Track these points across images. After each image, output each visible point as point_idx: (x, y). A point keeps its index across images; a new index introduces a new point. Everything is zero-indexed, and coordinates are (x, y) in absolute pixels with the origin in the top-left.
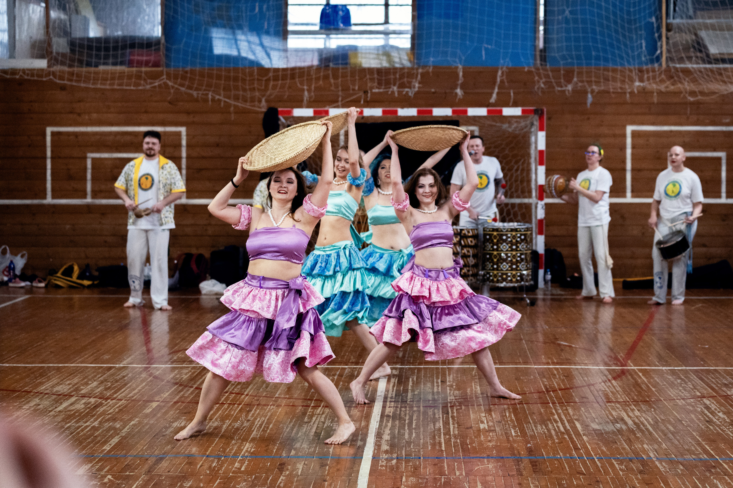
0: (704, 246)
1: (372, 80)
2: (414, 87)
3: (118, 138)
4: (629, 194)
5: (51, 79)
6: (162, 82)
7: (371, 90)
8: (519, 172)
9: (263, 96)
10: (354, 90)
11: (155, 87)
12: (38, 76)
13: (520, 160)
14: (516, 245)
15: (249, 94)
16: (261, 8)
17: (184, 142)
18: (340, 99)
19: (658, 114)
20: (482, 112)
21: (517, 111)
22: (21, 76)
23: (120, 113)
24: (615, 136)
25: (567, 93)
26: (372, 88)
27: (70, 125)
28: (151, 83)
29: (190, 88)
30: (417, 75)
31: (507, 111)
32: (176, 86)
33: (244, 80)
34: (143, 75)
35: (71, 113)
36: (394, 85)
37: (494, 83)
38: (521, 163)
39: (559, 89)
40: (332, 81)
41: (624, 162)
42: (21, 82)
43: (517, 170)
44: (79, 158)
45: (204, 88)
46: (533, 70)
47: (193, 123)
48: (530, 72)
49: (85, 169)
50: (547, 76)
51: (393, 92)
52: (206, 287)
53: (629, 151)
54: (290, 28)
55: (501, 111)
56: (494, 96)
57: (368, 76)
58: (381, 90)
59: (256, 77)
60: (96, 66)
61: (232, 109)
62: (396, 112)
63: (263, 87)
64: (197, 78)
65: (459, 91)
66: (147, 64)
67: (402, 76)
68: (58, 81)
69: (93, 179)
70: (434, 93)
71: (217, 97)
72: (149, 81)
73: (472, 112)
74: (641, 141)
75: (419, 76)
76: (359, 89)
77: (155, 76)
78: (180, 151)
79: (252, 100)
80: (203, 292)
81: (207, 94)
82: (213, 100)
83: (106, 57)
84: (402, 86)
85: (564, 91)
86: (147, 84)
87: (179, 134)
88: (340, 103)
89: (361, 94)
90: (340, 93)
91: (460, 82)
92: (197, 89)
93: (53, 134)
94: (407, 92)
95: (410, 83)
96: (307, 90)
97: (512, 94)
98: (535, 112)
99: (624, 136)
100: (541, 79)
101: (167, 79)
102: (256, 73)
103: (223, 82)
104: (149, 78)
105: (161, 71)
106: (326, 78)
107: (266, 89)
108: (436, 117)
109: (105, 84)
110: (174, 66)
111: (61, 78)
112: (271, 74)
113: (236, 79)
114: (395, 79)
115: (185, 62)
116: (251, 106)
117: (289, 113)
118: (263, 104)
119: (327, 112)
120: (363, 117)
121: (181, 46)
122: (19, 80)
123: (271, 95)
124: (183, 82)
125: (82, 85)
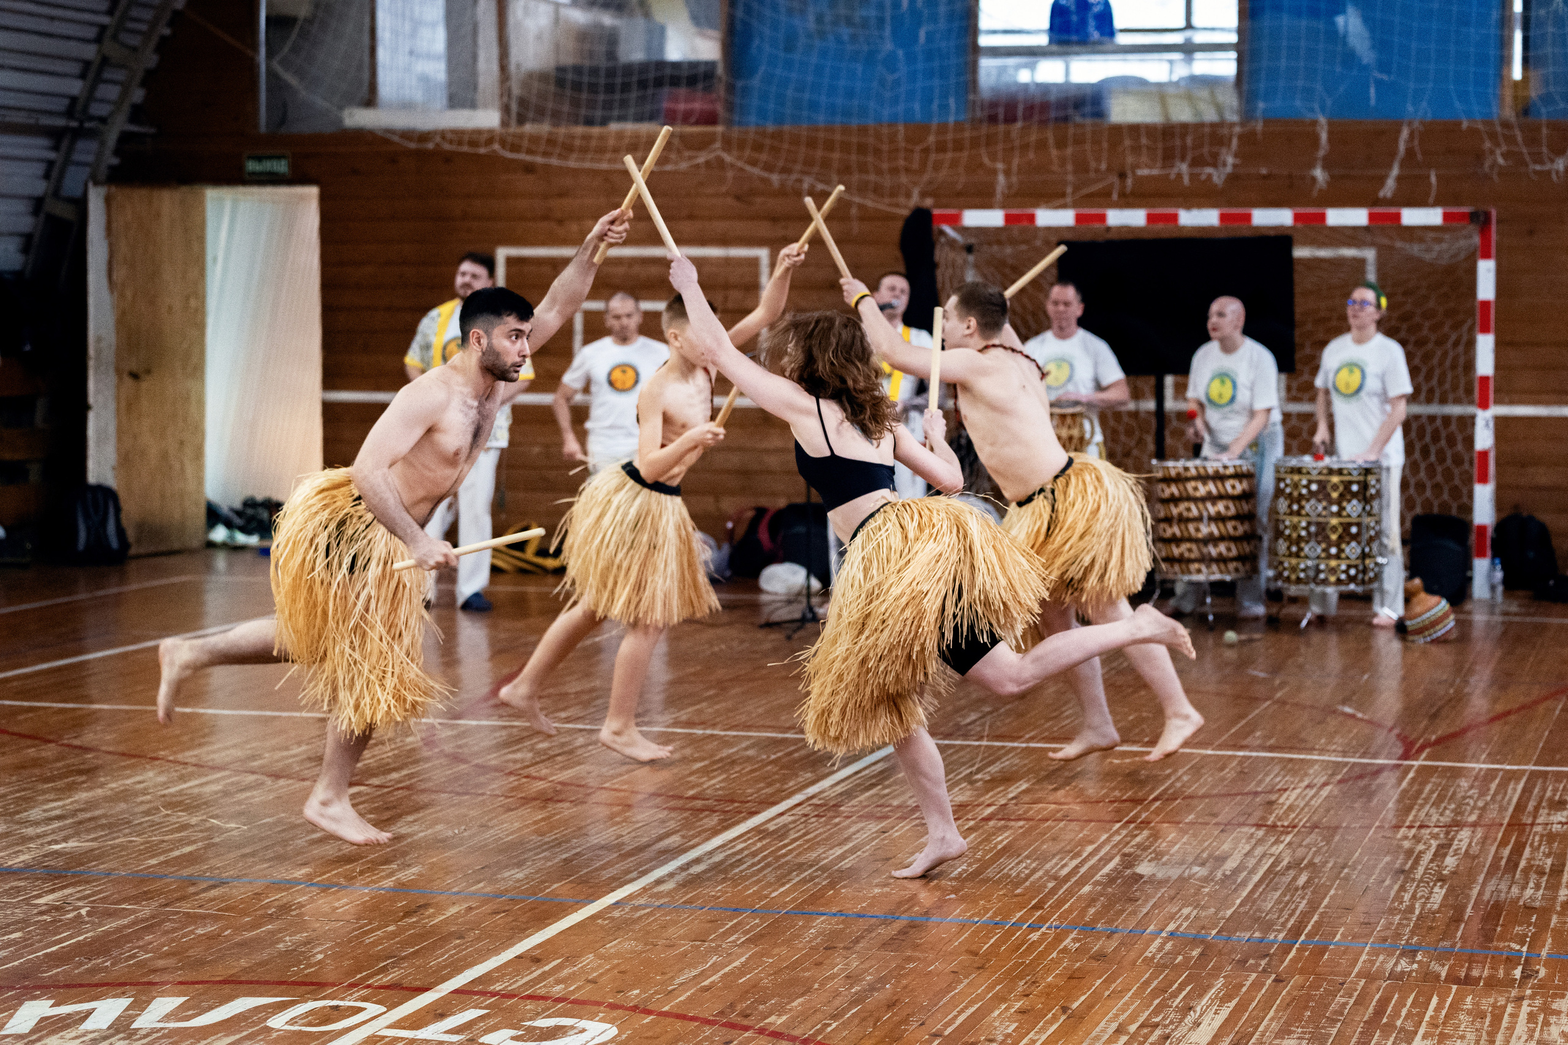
1: (1136, 149)
2: (1225, 165)
3: (637, 269)
5: (494, 151)
6: (712, 156)
7: (1134, 173)
9: (915, 184)
10: (1097, 171)
11: (697, 166)
12: (473, 143)
13: (1463, 322)
15: (887, 182)
18: (1069, 190)
20: (1357, 217)
21: (1432, 216)
22: (438, 144)
23: (639, 218)
25: (1554, 177)
26: (1134, 167)
27: (543, 243)
28: (690, 158)
29: (769, 168)
30: (1230, 140)
31: (1412, 217)
32: (740, 164)
33: (877, 152)
35: (545, 218)
36: (1183, 159)
37: (1393, 154)
39: (1538, 167)
40: (1054, 152)
42: (448, 158)
46: (1480, 126)
48: (1473, 132)
49: (570, 333)
50: (1510, 140)
51: (1179, 176)
52: (771, 577)
54: (984, 41)
55: (1398, 216)
56: (1390, 184)
57: (1127, 143)
58: (1155, 172)
59: (902, 144)
60: (604, 122)
61: (855, 210)
62: (1175, 217)
63: (915, 166)
64: (786, 146)
65: (1319, 173)
67: (1198, 145)
68: (508, 155)
70: (1265, 177)
71: (821, 187)
72: (687, 154)
73: (1337, 217)
75: (1235, 142)
76: (1109, 169)
77: (703, 144)
79: (893, 193)
80: (767, 588)
81: (800, 181)
83: (608, 105)
84: (1197, 162)
85: (1549, 172)
87: (755, 262)
88: (1069, 200)
89: (1114, 179)
90: (1070, 178)
91: (1321, 153)
92: (785, 170)
93: (510, 261)
95: (1215, 155)
96: (1004, 171)
97: (1433, 179)
98: (1473, 217)
100: (1498, 145)
101: (724, 149)
102: (901, 136)
103: (836, 155)
104: (690, 147)
105: (714, 134)
106: (1042, 145)
107: (922, 170)
108: (1258, 228)
109: (600, 161)
110: (740, 123)
111: (515, 148)
112: (932, 139)
113: (862, 149)
114: (1184, 148)
115: (762, 114)
116: (890, 205)
117: (954, 220)
118: (915, 200)
119: (1032, 218)
120: (1109, 229)
121: (756, 82)
122: (437, 153)
123: (930, 183)
124: (756, 155)
125: (554, 161)
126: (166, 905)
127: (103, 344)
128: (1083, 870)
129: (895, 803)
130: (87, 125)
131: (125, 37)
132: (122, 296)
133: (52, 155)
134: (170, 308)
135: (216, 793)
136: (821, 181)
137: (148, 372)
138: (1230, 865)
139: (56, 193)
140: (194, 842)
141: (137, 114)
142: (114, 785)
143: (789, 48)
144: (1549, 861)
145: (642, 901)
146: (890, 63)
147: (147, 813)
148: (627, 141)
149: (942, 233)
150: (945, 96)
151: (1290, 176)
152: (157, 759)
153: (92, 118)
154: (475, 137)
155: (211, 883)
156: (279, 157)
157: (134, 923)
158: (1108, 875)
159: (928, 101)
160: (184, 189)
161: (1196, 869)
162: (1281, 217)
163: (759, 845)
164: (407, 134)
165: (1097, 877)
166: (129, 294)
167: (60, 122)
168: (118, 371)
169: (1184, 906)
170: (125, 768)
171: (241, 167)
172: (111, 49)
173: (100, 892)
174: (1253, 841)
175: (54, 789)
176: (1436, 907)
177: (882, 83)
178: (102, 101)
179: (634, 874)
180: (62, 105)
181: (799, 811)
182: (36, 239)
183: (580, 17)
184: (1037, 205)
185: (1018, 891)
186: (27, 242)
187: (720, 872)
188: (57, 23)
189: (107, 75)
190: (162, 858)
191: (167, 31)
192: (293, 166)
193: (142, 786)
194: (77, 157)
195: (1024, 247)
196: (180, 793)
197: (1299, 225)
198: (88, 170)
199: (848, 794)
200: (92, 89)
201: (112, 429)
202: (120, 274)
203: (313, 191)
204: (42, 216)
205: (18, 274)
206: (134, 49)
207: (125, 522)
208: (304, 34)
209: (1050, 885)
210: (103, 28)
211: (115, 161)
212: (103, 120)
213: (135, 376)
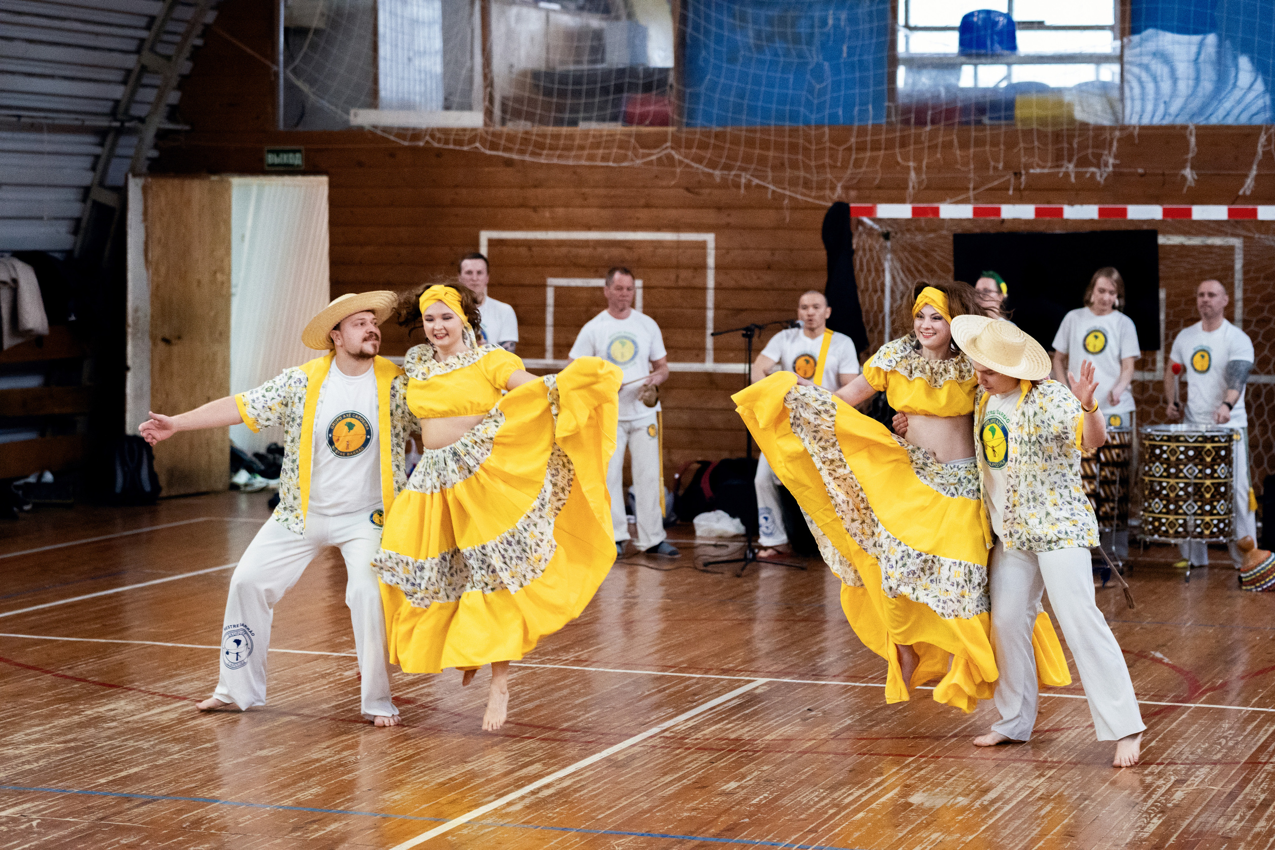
1: (1030, 151)
2: (1106, 165)
3: (600, 250)
5: (476, 149)
6: (663, 154)
7: (1027, 172)
9: (839, 179)
10: (996, 168)
11: (650, 163)
12: (456, 142)
14: (1176, 466)
15: (815, 177)
16: (837, 19)
17: (711, 261)
18: (971, 186)
20: (1219, 212)
22: (427, 142)
23: (603, 207)
26: (1027, 167)
27: (520, 228)
28: (645, 156)
29: (713, 165)
30: (1111, 143)
31: (1266, 213)
32: (687, 161)
33: (806, 150)
34: (633, 140)
35: (522, 206)
36: (1070, 161)
37: (1252, 157)
40: (958, 153)
42: (439, 153)
44: (535, 286)
45: (739, 164)
47: (728, 226)
49: (543, 306)
51: (1067, 175)
52: (703, 523)
54: (901, 51)
55: (1254, 212)
56: (1249, 182)
57: (1022, 145)
58: (1046, 171)
59: (828, 145)
60: (574, 123)
61: (786, 201)
62: (1060, 212)
63: (839, 163)
64: (727, 145)
65: (1188, 172)
66: (642, 120)
67: (1083, 147)
68: (488, 152)
69: (556, 325)
70: (1142, 175)
71: (756, 181)
72: (641, 151)
73: (1200, 212)
75: (1115, 144)
76: (1006, 168)
77: (658, 142)
78: (705, 276)
79: (821, 186)
80: (699, 533)
81: (739, 176)
82: (748, 186)
83: (574, 110)
84: (1083, 162)
86: (636, 156)
87: (703, 245)
88: (971, 193)
89: (1010, 176)
90: (972, 175)
91: (1190, 155)
92: (727, 167)
93: (491, 242)
94: (1093, 174)
95: (1098, 157)
96: (915, 169)
101: (672, 148)
102: (827, 137)
103: (771, 154)
104: (643, 147)
105: (665, 134)
106: (948, 145)
107: (844, 167)
108: (1132, 221)
109: (568, 157)
110: (688, 125)
111: (494, 146)
112: (853, 140)
113: (794, 148)
114: (1071, 149)
115: (708, 117)
116: (815, 198)
117: (870, 212)
118: (838, 193)
119: (936, 211)
120: (1003, 221)
121: (702, 89)
122: (427, 149)
123: (851, 179)
124: (702, 153)
125: (527, 158)
126: (102, 819)
127: (140, 314)
128: (864, 799)
129: (733, 736)
130: (127, 124)
131: (161, 49)
132: (156, 272)
133: (98, 150)
134: (199, 282)
135: (172, 720)
136: (757, 177)
137: (179, 338)
138: (992, 795)
139: (101, 184)
140: (142, 764)
141: (173, 113)
142: (89, 712)
143: (732, 60)
144: (1262, 797)
145: (490, 821)
146: (818, 73)
147: (110, 738)
148: (591, 140)
149: (861, 223)
150: (864, 103)
151: (1163, 174)
152: (130, 689)
153: (133, 118)
154: (460, 135)
155: (145, 799)
156: (294, 152)
157: (73, 833)
158: (883, 804)
159: (848, 106)
160: (214, 178)
161: (960, 799)
162: (1153, 212)
163: (605, 772)
164: (402, 133)
165: (874, 805)
166: (163, 270)
167: (103, 123)
168: (153, 338)
169: (935, 832)
170: (103, 697)
171: (262, 160)
172: (148, 58)
173: (50, 807)
174: (1020, 775)
175: (38, 716)
176: (1146, 835)
177: (811, 91)
178: (142, 103)
179: (492, 797)
180: (107, 107)
181: (651, 742)
182: (83, 224)
183: (568, 20)
184: (942, 200)
185: (802, 817)
186: (77, 225)
187: (564, 796)
188: (101, 38)
189: (145, 81)
190: (111, 778)
191: (199, 42)
192: (306, 159)
193: (112, 713)
194: (119, 151)
195: (932, 235)
196: (143, 720)
197: (1169, 219)
198: (128, 162)
199: (696, 728)
200: (133, 92)
201: (147, 388)
202: (156, 252)
203: (324, 180)
204: (89, 203)
205: (69, 253)
206: (168, 58)
207: (156, 468)
208: (313, 47)
209: (831, 812)
210: (142, 40)
211: (154, 154)
212: (142, 120)
213: (167, 341)
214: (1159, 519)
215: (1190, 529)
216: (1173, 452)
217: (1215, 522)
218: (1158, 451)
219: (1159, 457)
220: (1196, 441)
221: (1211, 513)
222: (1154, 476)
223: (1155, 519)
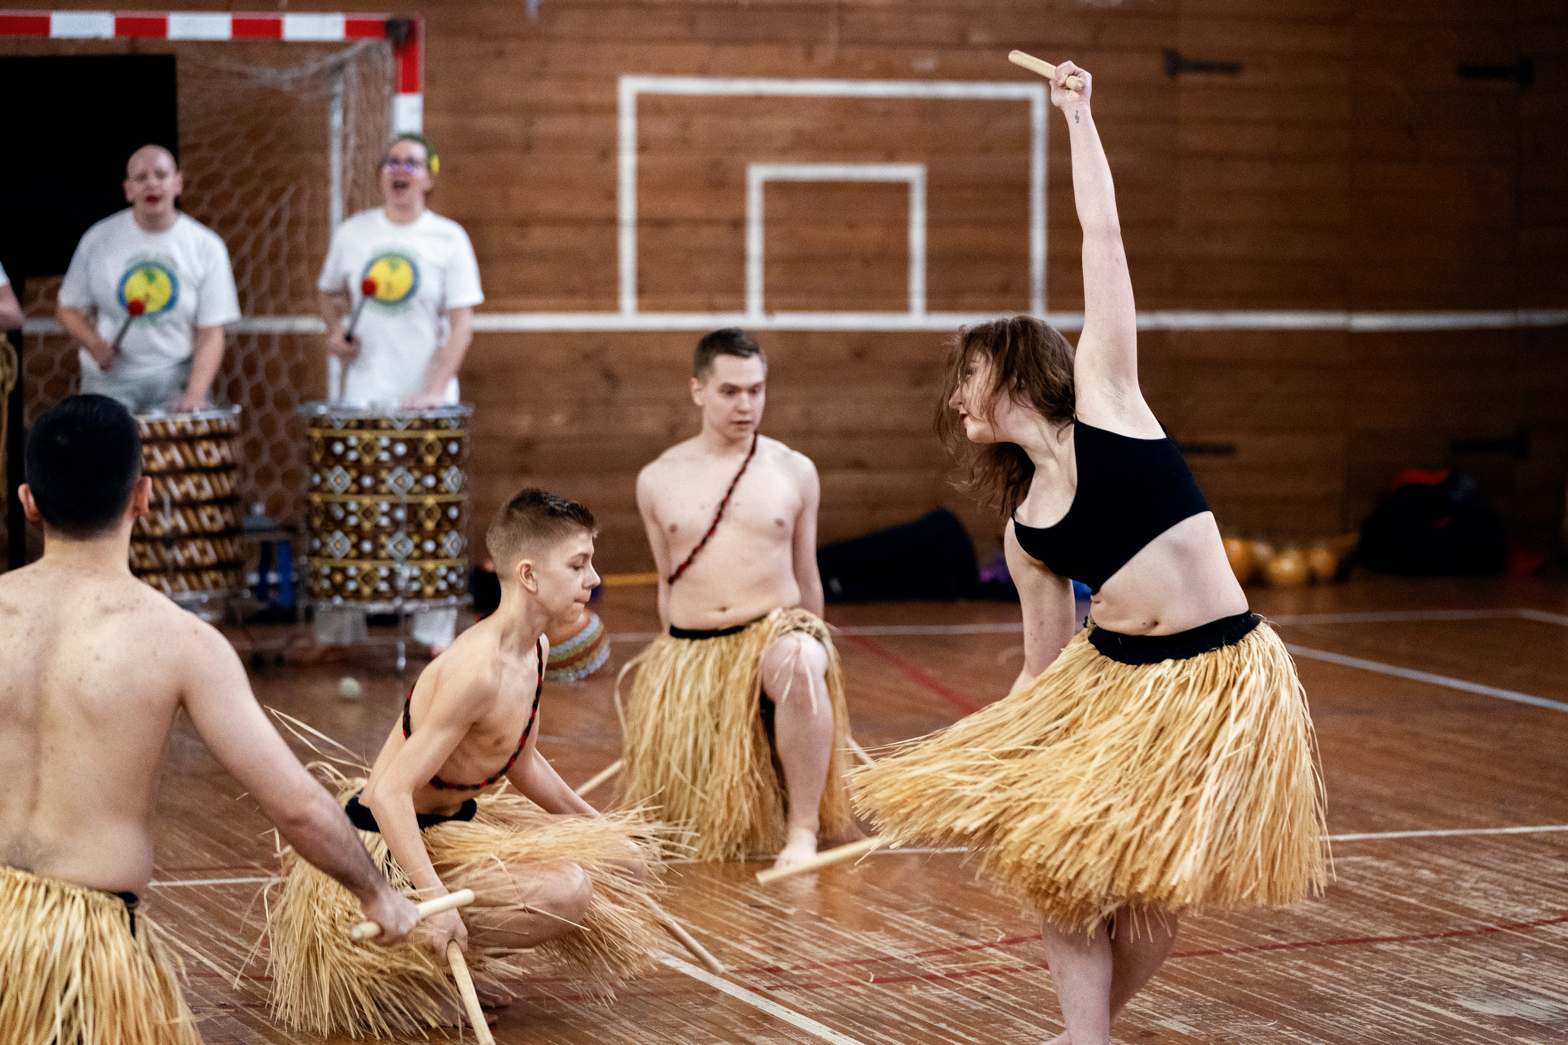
0: (859, 465)
4: (628, 298)
8: (282, 229)
19: (718, 41)
20: (215, 26)
21: (329, 27)
24: (583, 110)
31: (298, 27)
38: (286, 198)
41: (611, 194)
43: (275, 223)
53: (627, 161)
55: (278, 27)
74: (664, 128)
98: (387, 29)
99: (612, 110)
162: (96, 24)
197: (131, 38)
214: (343, 570)
215: (401, 584)
216: (368, 448)
217: (443, 571)
218: (339, 448)
219: (341, 459)
220: (409, 428)
221: (435, 556)
222: (331, 492)
223: (334, 570)
